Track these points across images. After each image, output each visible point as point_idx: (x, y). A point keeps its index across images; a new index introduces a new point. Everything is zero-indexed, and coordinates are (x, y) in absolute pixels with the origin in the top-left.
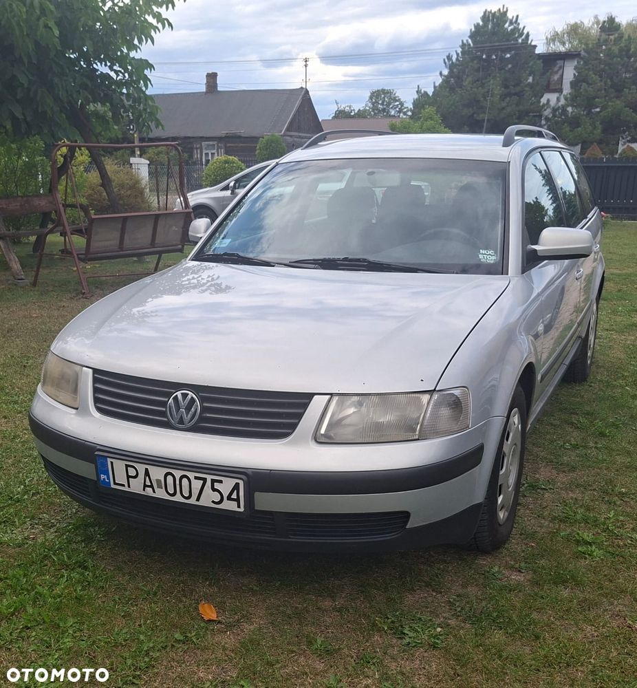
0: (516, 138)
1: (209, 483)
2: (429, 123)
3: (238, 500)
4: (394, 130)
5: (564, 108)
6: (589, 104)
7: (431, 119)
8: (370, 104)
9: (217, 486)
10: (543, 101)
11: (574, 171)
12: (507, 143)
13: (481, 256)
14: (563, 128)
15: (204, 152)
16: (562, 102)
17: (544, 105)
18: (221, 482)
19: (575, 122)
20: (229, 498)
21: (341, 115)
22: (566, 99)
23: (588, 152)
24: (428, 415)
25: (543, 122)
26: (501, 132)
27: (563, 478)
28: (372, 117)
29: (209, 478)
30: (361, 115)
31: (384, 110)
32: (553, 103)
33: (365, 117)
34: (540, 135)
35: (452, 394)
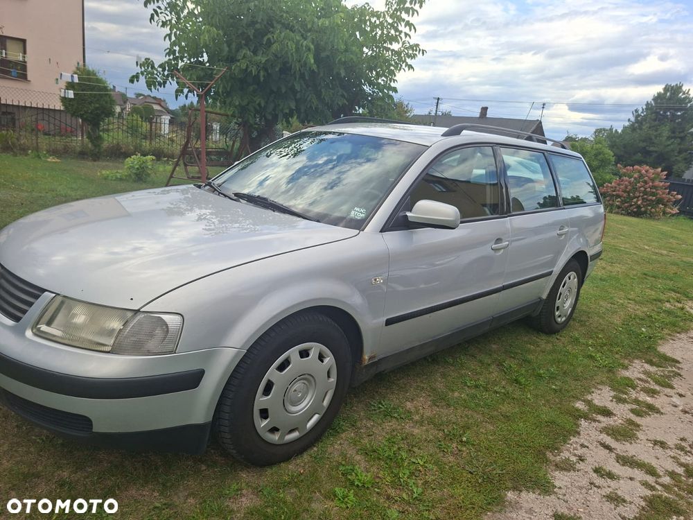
13: (352, 213)
21: (570, 139)
35: (159, 317)
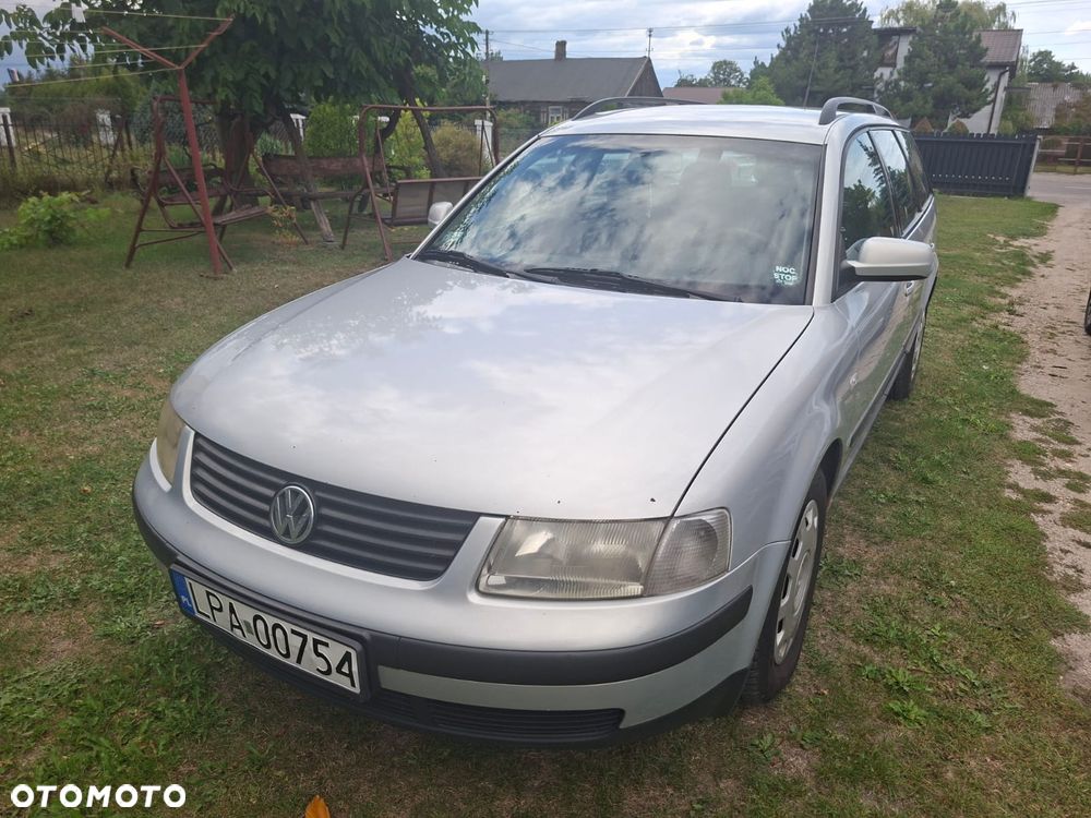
0: (838, 113)
1: (310, 643)
2: (762, 93)
3: (350, 675)
4: (727, 100)
5: (897, 82)
6: (922, 79)
7: (764, 89)
8: (712, 75)
9: (321, 649)
10: (877, 74)
11: (904, 146)
12: (825, 121)
13: (776, 276)
14: (895, 103)
15: (551, 115)
16: (896, 76)
17: (877, 79)
18: (326, 645)
19: (906, 96)
20: (339, 669)
21: (684, 83)
22: (899, 73)
23: (918, 126)
24: (661, 552)
25: (876, 95)
26: (820, 105)
27: (874, 555)
28: (713, 86)
29: (311, 636)
30: (703, 83)
31: (725, 80)
32: (886, 77)
33: (706, 86)
34: (869, 110)
35: (700, 520)
